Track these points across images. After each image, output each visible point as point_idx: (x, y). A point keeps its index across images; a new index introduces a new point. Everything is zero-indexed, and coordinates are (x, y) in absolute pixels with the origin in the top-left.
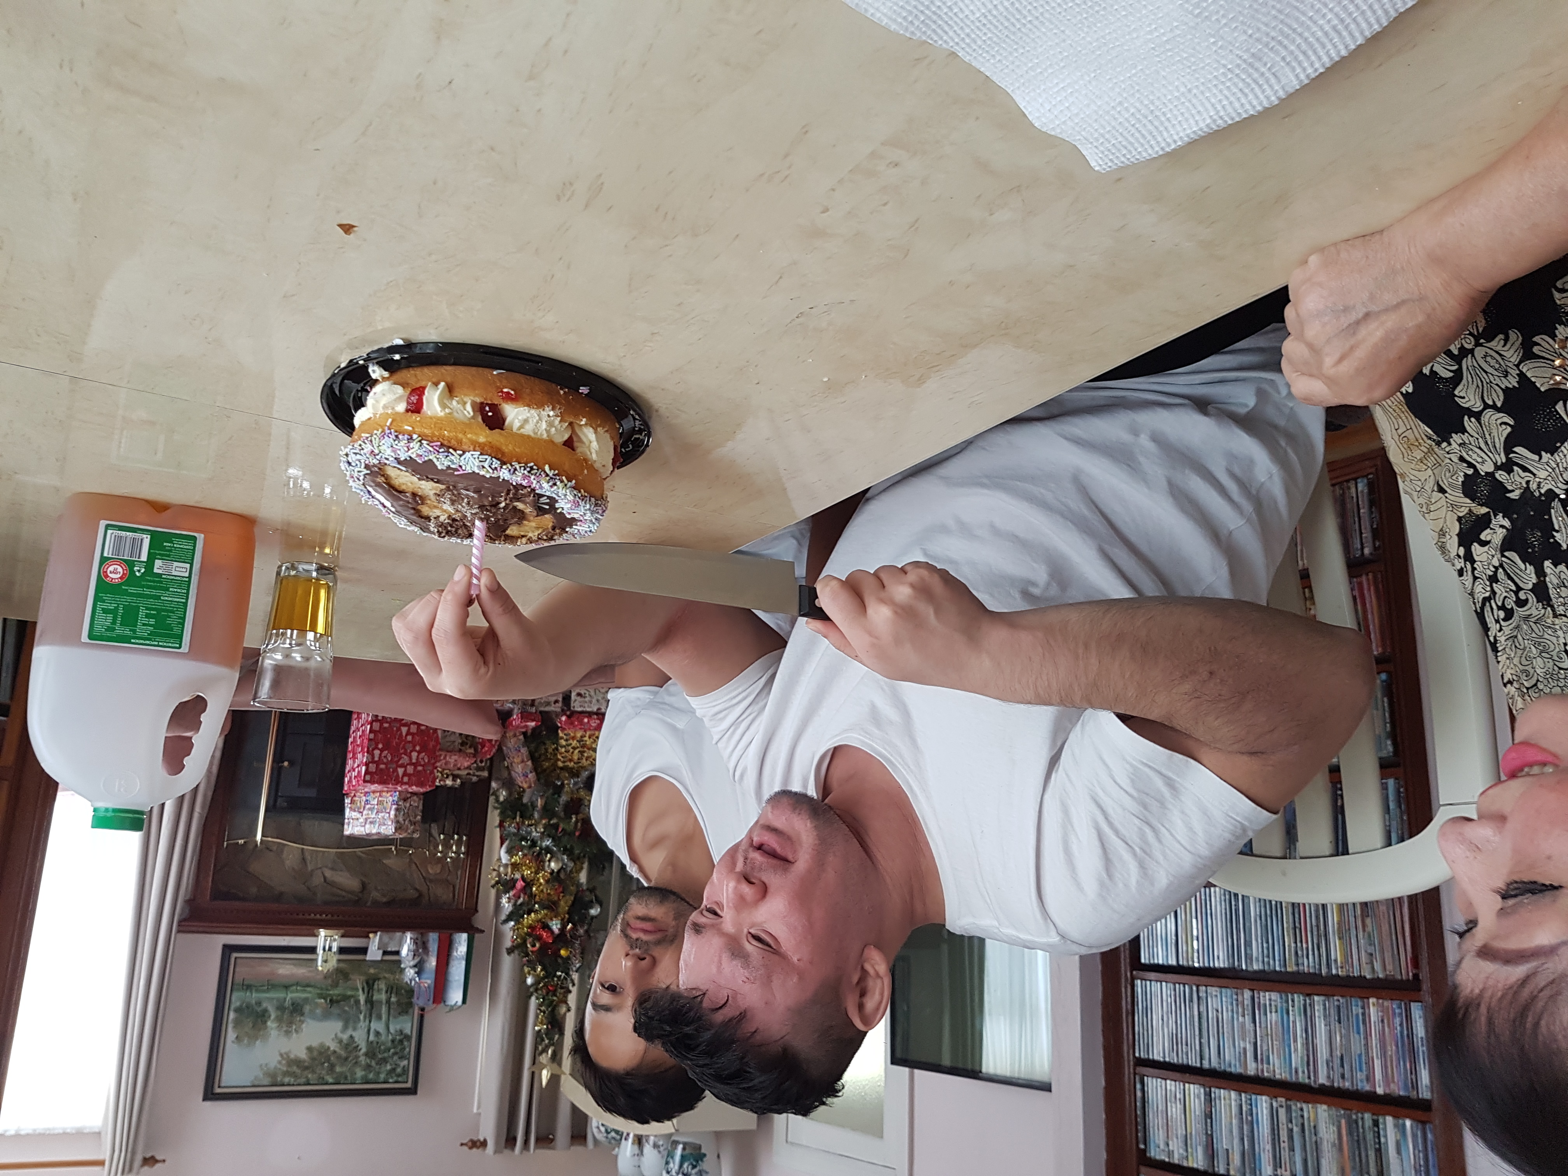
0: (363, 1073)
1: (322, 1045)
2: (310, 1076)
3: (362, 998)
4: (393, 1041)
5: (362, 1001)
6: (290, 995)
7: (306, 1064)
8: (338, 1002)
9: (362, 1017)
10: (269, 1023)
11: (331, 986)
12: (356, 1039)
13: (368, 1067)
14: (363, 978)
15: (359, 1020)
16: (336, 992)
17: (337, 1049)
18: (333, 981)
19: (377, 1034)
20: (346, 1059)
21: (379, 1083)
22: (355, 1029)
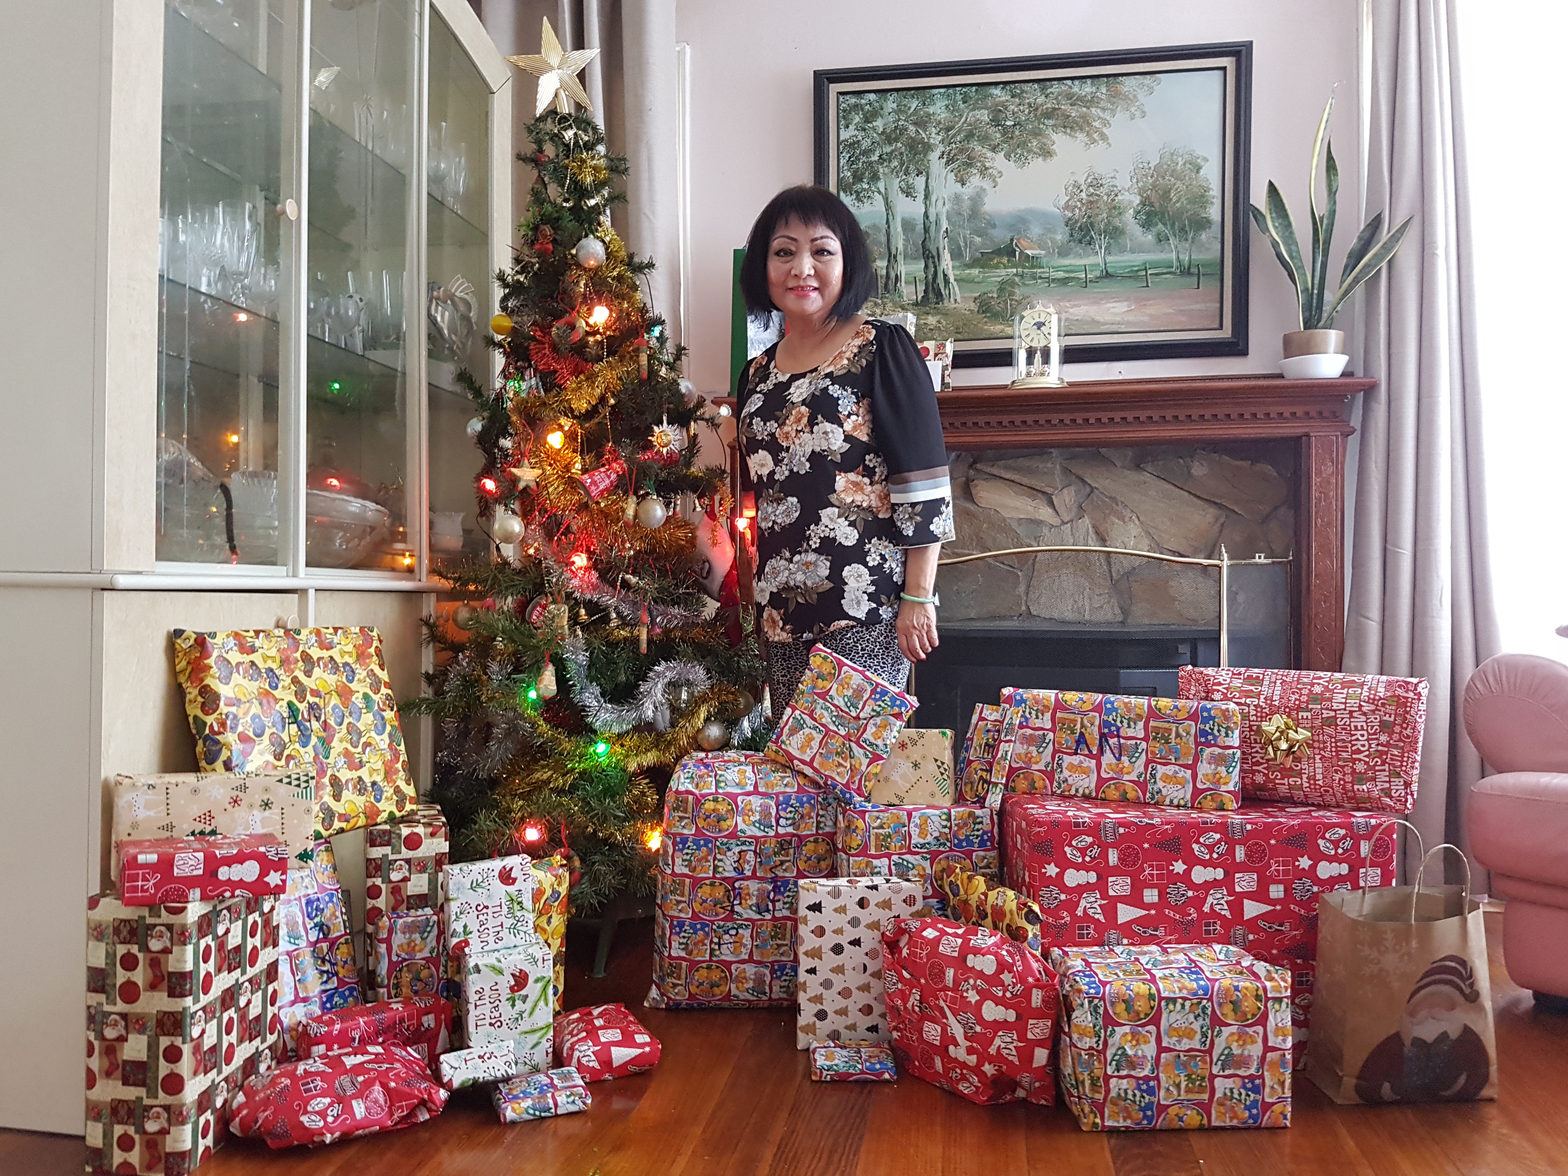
0: (931, 110)
1: (1022, 161)
2: (1041, 99)
3: (947, 263)
4: (875, 178)
5: (946, 256)
6: (1099, 260)
7: (1051, 122)
8: (998, 252)
9: (945, 225)
10: (1137, 200)
11: (1013, 284)
12: (952, 176)
13: (921, 123)
14: (949, 304)
15: (948, 219)
16: (1003, 272)
17: (989, 154)
18: (1012, 294)
19: (908, 192)
20: (970, 136)
21: (897, 90)
22: (957, 198)
